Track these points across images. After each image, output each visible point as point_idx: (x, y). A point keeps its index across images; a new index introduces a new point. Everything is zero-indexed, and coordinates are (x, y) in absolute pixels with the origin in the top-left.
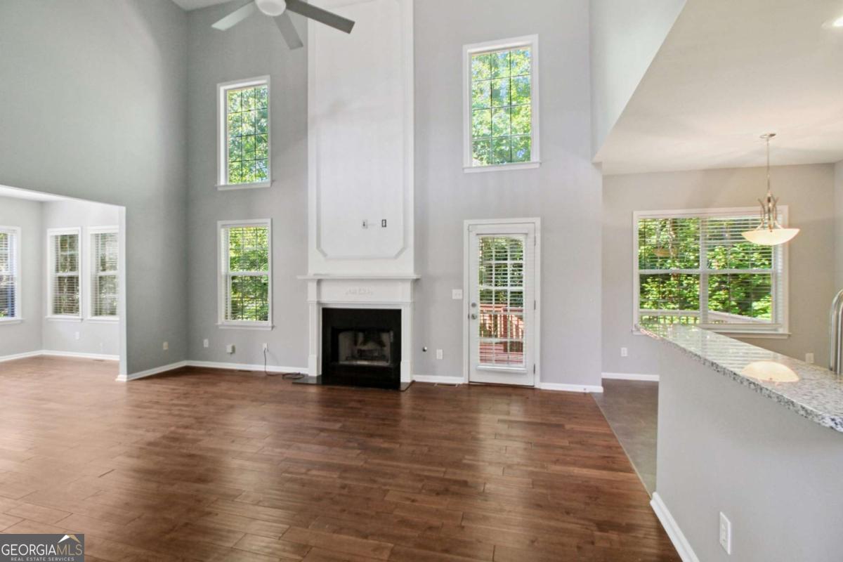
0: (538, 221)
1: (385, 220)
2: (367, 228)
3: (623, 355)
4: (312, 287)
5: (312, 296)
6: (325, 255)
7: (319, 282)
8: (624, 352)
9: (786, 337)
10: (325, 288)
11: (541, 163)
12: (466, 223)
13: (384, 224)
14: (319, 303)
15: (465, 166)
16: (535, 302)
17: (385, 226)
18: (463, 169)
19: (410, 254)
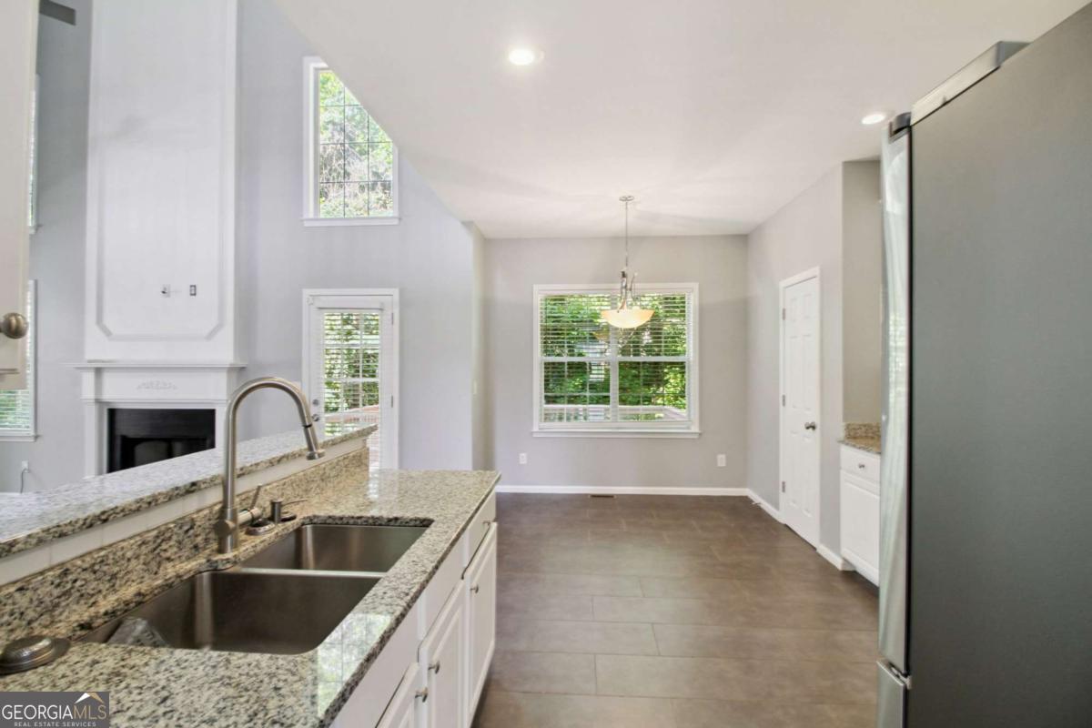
0: (395, 292)
1: (195, 286)
2: (169, 296)
3: (521, 463)
4: (89, 378)
5: (88, 392)
6: (108, 333)
7: (98, 371)
8: (523, 458)
9: (696, 437)
10: (108, 378)
11: (400, 219)
12: (307, 292)
13: (193, 291)
14: (99, 402)
15: (305, 217)
16: (392, 397)
17: (195, 294)
18: (302, 221)
19: (228, 334)
